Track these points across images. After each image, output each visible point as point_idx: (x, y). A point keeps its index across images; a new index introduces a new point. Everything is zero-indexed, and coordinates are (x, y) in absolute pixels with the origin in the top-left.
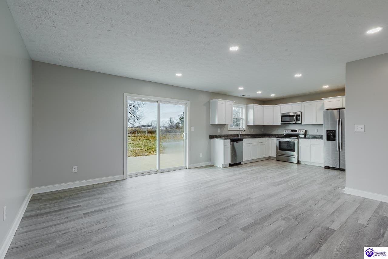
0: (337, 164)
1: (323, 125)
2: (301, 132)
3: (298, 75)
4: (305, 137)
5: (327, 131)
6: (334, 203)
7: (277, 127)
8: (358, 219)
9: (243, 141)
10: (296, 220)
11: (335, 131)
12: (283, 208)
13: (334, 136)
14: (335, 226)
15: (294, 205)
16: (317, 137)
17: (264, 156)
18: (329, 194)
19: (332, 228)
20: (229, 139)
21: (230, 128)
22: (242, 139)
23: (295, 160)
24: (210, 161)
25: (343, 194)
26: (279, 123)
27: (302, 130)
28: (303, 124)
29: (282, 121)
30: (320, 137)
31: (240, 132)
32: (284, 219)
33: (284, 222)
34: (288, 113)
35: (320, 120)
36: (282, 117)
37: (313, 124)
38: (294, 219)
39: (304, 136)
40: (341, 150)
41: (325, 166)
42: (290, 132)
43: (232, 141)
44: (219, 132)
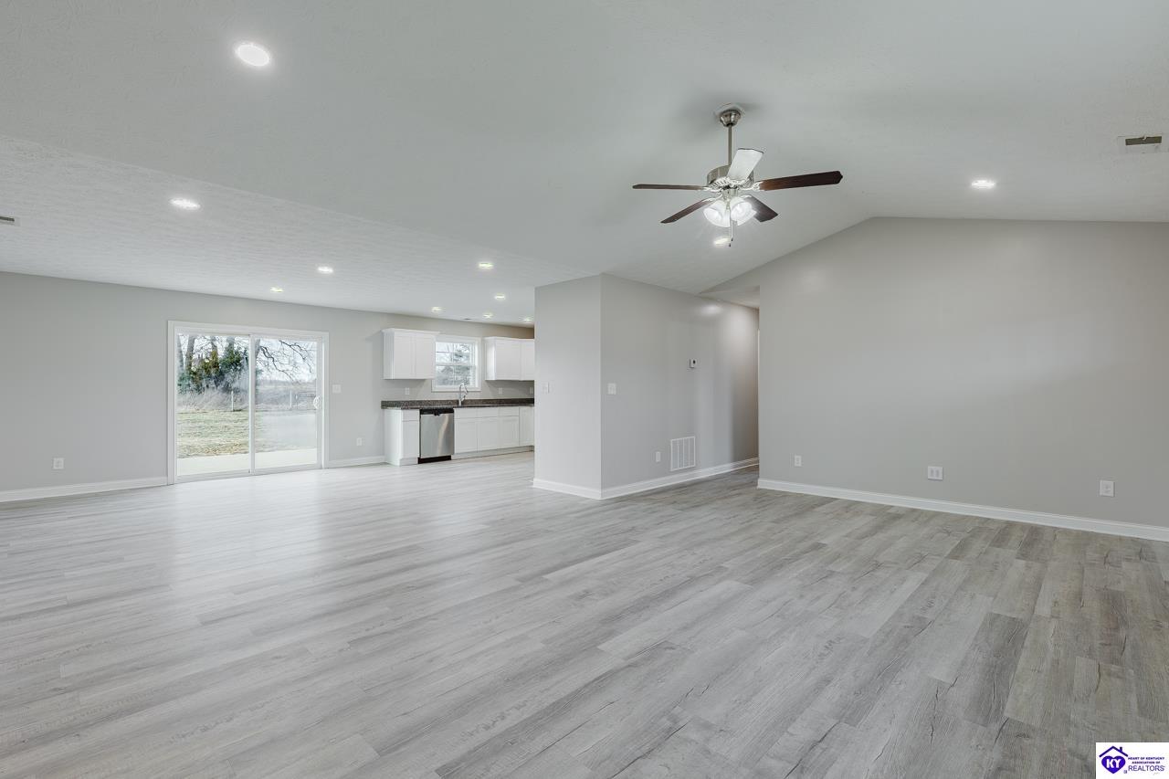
9: (453, 412)
20: (417, 409)
21: (437, 387)
22: (451, 409)
24: (383, 454)
31: (463, 394)
43: (422, 412)
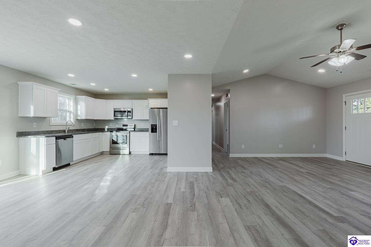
0: (158, 151)
1: (148, 120)
2: (131, 126)
3: (134, 75)
4: (135, 130)
5: (152, 125)
6: (164, 181)
7: (109, 121)
8: (180, 189)
9: (73, 137)
10: (144, 207)
11: (156, 125)
12: (129, 200)
13: (156, 129)
14: (170, 200)
15: (138, 194)
16: (143, 130)
17: (97, 152)
18: (159, 175)
19: (169, 202)
20: (54, 136)
21: (53, 122)
22: (71, 135)
23: (127, 152)
24: (20, 170)
25: (167, 173)
26: (112, 118)
27: (132, 125)
28: (133, 119)
29: (114, 116)
30: (146, 130)
31: (68, 127)
32: (134, 212)
33: (134, 214)
34: (120, 109)
35: (146, 116)
36: (115, 112)
37: (141, 119)
38: (142, 207)
39: (133, 130)
40: (160, 139)
41: (150, 154)
42: (121, 127)
43: (57, 138)
44: (35, 127)
